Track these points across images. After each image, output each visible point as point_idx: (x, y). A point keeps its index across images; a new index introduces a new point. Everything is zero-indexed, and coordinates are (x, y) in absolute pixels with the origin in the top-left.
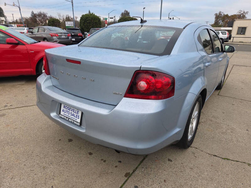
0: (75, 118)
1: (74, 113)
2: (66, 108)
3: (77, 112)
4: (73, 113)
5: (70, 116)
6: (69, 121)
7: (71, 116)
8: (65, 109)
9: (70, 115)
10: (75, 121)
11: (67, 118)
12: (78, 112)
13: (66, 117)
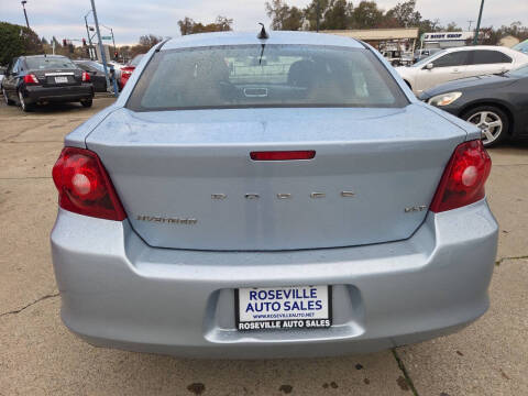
0: (308, 312)
1: (299, 301)
2: (263, 295)
3: (308, 294)
4: (292, 300)
5: (286, 313)
6: (287, 329)
7: (290, 312)
8: (259, 302)
9: (282, 311)
10: (311, 320)
11: (275, 321)
12: (312, 293)
13: (270, 322)
